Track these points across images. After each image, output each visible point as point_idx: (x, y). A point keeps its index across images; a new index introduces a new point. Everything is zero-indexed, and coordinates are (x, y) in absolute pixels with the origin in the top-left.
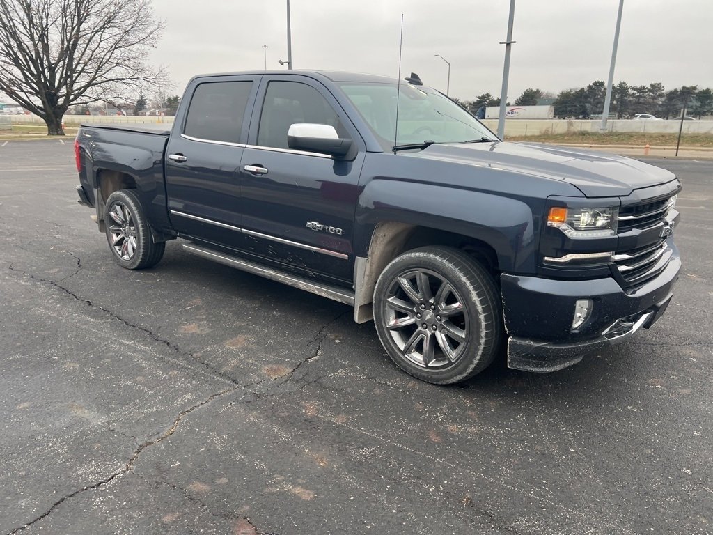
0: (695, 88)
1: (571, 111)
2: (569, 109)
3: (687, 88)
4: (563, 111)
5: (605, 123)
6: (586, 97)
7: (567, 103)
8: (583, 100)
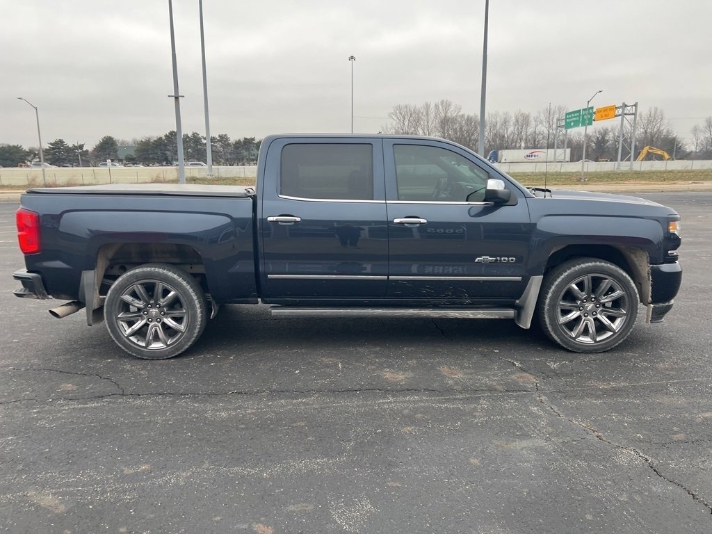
0: (253, 139)
1: (153, 159)
2: (151, 156)
3: (248, 140)
4: (145, 159)
5: (211, 169)
6: (165, 145)
7: (148, 150)
8: (162, 147)
